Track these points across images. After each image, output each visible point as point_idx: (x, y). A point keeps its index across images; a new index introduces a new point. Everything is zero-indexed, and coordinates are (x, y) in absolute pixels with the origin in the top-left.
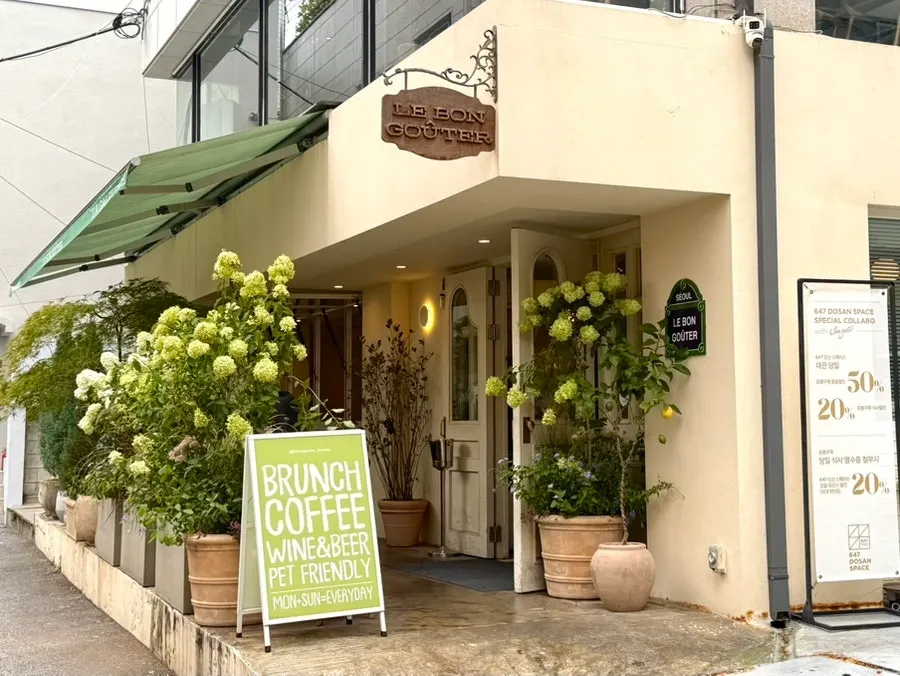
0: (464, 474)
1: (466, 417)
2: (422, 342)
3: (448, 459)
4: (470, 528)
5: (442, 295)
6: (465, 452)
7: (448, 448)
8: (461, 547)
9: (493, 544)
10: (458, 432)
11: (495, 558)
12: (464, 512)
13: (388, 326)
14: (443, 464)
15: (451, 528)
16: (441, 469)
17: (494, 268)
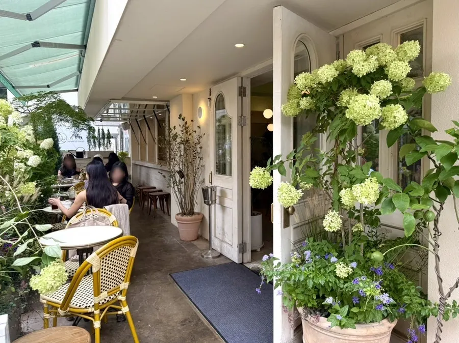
0: (223, 208)
1: (224, 173)
2: (199, 127)
3: (213, 199)
4: (226, 240)
5: (210, 99)
6: (223, 194)
7: (213, 193)
8: (221, 250)
9: (241, 255)
10: (219, 182)
11: (242, 263)
12: (223, 229)
13: (179, 118)
14: (210, 202)
15: (215, 237)
16: (210, 205)
17: (242, 78)
